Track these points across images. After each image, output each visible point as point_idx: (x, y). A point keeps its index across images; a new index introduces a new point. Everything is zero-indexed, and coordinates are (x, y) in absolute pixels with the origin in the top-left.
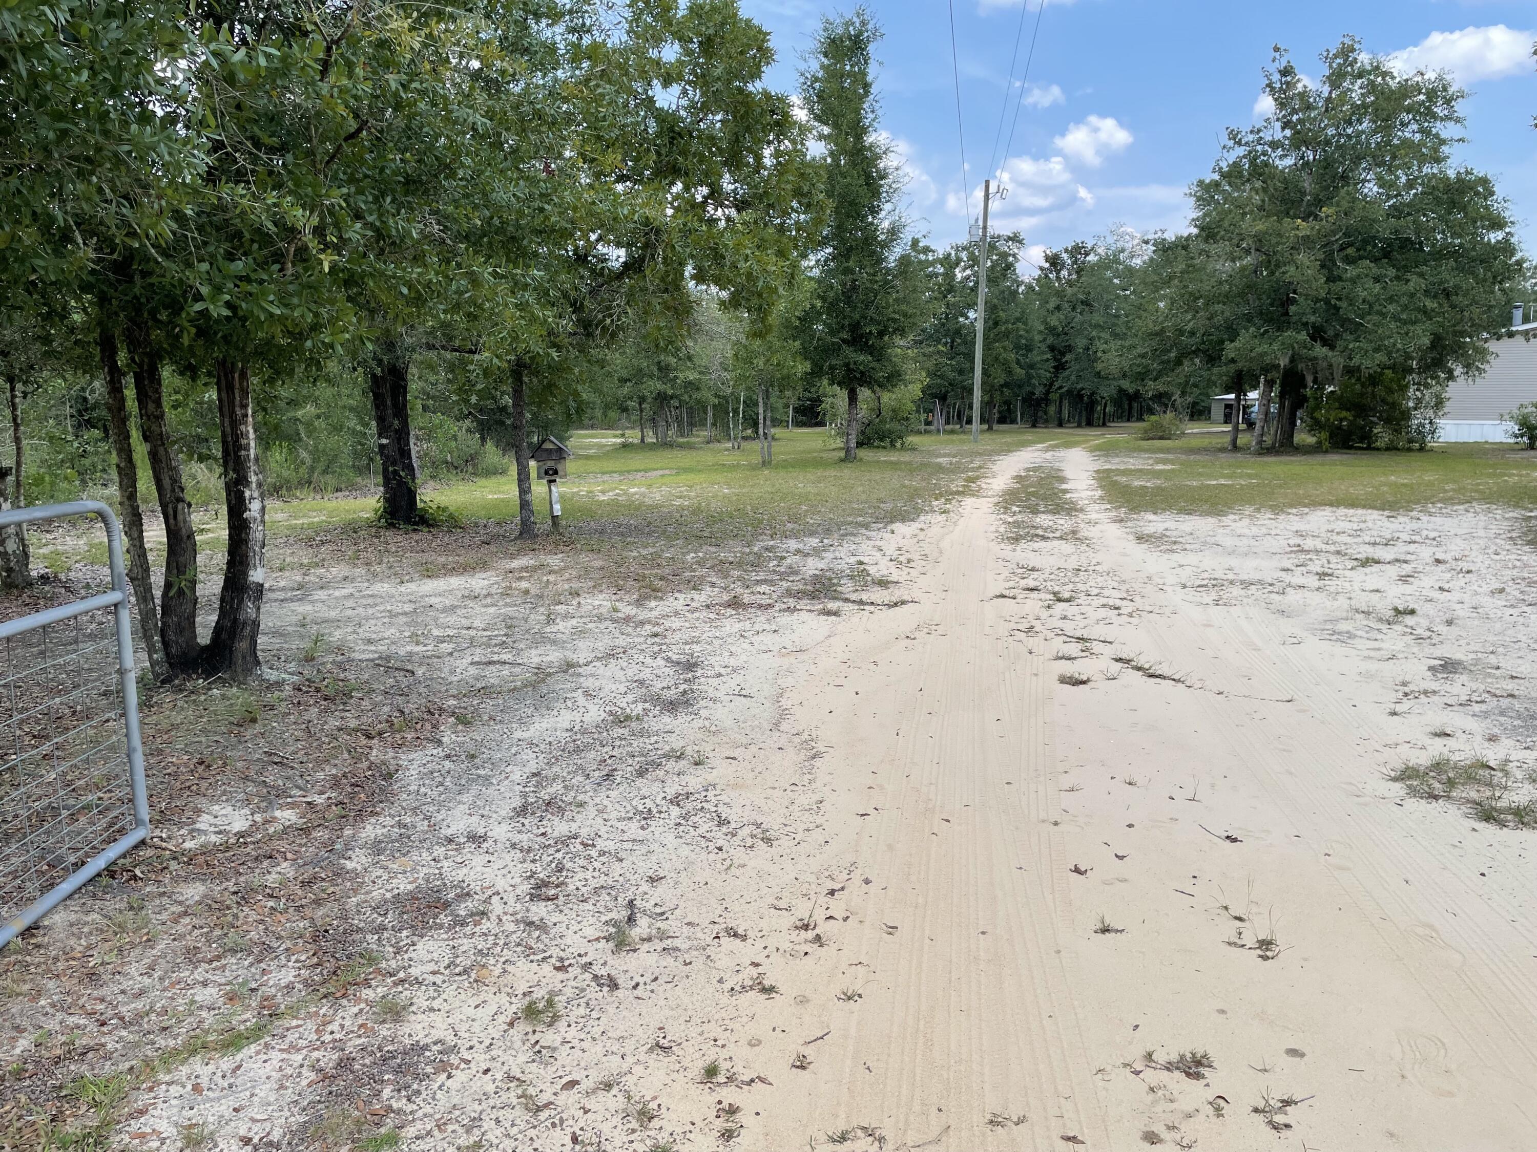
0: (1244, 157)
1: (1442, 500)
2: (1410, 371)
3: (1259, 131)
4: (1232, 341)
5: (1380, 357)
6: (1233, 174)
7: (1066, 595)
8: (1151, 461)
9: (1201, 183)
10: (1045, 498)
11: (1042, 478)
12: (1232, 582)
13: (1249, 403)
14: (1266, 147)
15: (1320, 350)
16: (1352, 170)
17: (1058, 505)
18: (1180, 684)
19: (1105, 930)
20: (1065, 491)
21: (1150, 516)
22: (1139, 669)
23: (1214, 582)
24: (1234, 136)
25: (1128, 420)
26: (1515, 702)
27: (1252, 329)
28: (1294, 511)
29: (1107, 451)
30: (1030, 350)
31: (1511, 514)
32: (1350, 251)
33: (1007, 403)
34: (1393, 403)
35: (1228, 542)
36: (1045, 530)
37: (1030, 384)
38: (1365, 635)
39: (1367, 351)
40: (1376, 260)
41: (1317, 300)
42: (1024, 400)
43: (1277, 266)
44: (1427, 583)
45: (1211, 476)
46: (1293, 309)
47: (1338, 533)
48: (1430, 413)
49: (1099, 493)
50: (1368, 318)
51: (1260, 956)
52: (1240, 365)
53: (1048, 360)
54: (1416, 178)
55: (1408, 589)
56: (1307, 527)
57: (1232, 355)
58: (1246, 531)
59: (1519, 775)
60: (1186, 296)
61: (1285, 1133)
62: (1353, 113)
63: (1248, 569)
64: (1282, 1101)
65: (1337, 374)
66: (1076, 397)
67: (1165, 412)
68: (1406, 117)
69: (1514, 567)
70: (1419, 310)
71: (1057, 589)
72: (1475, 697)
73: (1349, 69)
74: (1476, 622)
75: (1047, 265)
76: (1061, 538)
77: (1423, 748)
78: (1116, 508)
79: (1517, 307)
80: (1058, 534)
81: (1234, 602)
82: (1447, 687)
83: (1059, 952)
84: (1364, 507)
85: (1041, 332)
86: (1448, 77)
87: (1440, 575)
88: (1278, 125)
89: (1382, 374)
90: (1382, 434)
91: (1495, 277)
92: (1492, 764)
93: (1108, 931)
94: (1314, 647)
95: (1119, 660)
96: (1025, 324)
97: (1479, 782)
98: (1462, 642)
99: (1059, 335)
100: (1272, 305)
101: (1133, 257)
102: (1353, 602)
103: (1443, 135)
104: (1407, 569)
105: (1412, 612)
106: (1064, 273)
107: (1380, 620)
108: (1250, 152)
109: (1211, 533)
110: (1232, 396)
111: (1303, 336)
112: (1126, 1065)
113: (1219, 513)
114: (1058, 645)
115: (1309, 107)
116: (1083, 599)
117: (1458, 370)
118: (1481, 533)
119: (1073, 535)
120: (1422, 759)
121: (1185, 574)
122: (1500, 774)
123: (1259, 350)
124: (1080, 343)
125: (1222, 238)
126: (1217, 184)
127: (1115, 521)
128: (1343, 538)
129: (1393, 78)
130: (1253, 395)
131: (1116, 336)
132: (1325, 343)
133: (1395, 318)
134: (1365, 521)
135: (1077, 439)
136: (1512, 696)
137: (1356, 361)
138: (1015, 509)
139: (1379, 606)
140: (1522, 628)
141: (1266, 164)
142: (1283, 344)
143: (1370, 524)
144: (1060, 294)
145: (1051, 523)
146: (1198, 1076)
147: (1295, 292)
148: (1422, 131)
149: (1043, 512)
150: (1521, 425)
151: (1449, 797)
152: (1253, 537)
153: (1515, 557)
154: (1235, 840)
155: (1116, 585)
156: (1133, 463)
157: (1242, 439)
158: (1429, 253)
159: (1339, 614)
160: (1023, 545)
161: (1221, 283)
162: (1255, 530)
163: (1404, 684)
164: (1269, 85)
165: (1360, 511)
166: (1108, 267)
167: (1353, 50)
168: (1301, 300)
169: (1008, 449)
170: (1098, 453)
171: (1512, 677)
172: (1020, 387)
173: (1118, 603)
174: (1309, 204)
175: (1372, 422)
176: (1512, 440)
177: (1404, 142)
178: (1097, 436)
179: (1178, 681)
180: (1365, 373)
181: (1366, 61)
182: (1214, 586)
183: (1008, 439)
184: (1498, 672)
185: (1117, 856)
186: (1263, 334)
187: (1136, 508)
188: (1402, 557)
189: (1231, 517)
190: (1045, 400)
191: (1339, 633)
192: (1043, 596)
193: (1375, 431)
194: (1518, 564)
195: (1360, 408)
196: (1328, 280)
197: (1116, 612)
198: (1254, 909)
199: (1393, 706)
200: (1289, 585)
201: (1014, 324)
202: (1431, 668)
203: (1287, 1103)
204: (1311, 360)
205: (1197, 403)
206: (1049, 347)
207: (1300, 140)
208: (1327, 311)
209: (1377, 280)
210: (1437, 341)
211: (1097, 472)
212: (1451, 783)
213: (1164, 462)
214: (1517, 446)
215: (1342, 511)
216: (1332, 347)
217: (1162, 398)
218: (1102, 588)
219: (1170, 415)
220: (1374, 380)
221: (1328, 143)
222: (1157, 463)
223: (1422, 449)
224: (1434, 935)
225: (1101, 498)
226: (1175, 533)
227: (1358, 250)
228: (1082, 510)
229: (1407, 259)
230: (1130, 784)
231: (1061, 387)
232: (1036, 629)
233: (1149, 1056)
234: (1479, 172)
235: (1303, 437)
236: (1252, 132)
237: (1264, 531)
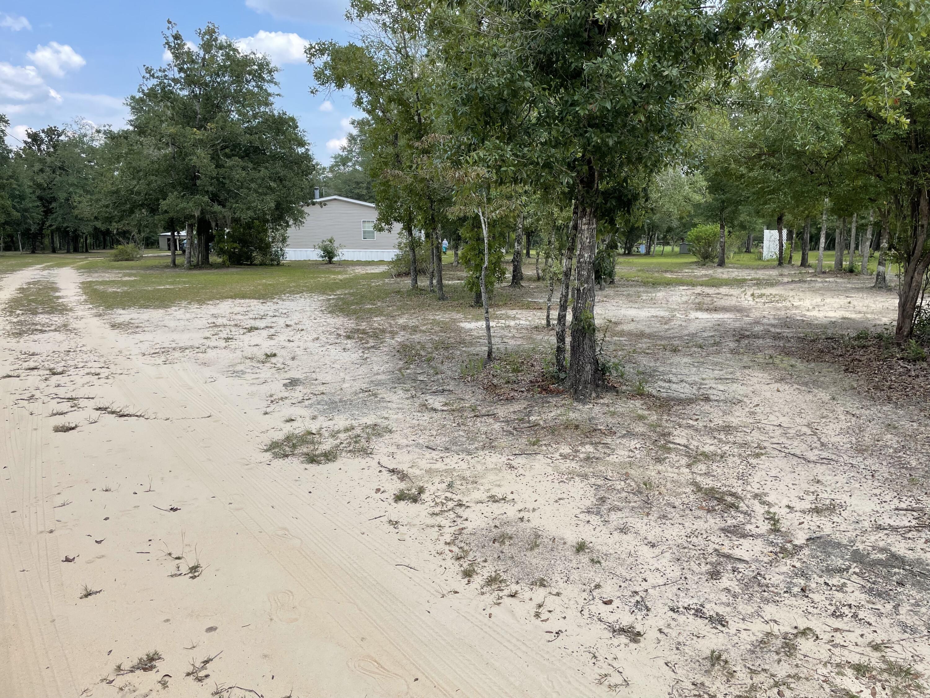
0: (157, 85)
1: (290, 292)
2: (268, 221)
3: (164, 71)
4: (164, 199)
5: (250, 213)
6: (152, 94)
7: (60, 370)
8: (120, 275)
9: (133, 98)
10: (42, 303)
11: (40, 289)
12: (174, 349)
13: (182, 238)
14: (170, 82)
15: (217, 208)
16: (222, 103)
17: (52, 307)
18: (141, 418)
19: (88, 595)
20: (58, 298)
21: (121, 311)
22: (113, 413)
23: (163, 350)
24: (149, 70)
25: (104, 248)
26: (324, 396)
27: (175, 193)
28: (211, 302)
29: (89, 269)
30: (24, 199)
31: (321, 298)
32: (227, 150)
33: (11, 236)
34: (261, 239)
35: (172, 324)
36: (43, 325)
37: (26, 223)
38: (251, 371)
39: (243, 210)
40: (242, 158)
41: (212, 178)
42: (23, 235)
43: (186, 155)
44: (281, 338)
45: (160, 284)
46: (198, 182)
47: (236, 314)
48: (280, 245)
49: (84, 297)
50: (241, 190)
51: (191, 577)
52: (171, 215)
53: (38, 206)
54: (258, 113)
55: (272, 342)
56: (219, 312)
57: (165, 208)
58: (183, 316)
59: (326, 434)
60: (131, 170)
61: (206, 681)
62: (219, 70)
63: (184, 339)
64: (203, 662)
65: (229, 222)
66: (64, 233)
67: (128, 243)
68: (249, 77)
69: (323, 326)
70: (266, 187)
71: (52, 366)
72: (306, 398)
73: (214, 43)
74: (306, 357)
75: (30, 140)
76: (55, 330)
77: (281, 430)
78: (96, 307)
79: (317, 189)
80: (53, 328)
81: (176, 361)
82: (292, 394)
83: (54, 621)
84: (249, 298)
85: (30, 186)
86: (269, 58)
87: (287, 333)
88: (176, 69)
89: (253, 222)
90: (257, 256)
91: (303, 172)
92: (314, 431)
93: (90, 594)
94: (223, 382)
95: (99, 409)
96: (17, 180)
97: (307, 443)
98: (300, 368)
99: (45, 189)
100: (186, 179)
101: (93, 140)
102: (243, 353)
103: (269, 91)
104: (272, 331)
105: (275, 355)
106: (44, 147)
107: (259, 361)
108: (160, 83)
109: (161, 319)
110: (169, 234)
111: (206, 198)
112: (102, 681)
113: (166, 307)
114: (54, 406)
115: (193, 62)
116: (72, 371)
117: (291, 222)
118: (308, 309)
119: (65, 328)
120: (279, 436)
121: (144, 347)
122: (318, 436)
123: (182, 206)
124: (62, 196)
125: (150, 134)
126: (141, 100)
127: (96, 316)
128: (240, 317)
129: (239, 53)
130: (183, 233)
131: (87, 192)
132: (220, 203)
133: (256, 191)
134: (250, 306)
135: (67, 261)
136: (323, 393)
137: (237, 215)
138: (18, 312)
139: (258, 354)
140: (327, 357)
141: (172, 92)
142: (195, 203)
143: (253, 308)
144: (42, 161)
145: (47, 321)
146: (152, 668)
147: (198, 172)
148: (258, 86)
149: (41, 313)
150: (324, 251)
151: (293, 454)
152: (187, 320)
153: (323, 320)
154: (176, 510)
155: (96, 359)
156: (108, 276)
157: (179, 260)
158: (269, 156)
159: (237, 361)
160: (25, 337)
161: (153, 163)
162: (188, 316)
163: (271, 396)
164: (167, 43)
165: (247, 301)
166: (76, 146)
167: (215, 32)
168: (203, 177)
169: (12, 270)
170: (82, 270)
171: (323, 384)
172: (18, 225)
173: (98, 371)
174: (200, 120)
175: (251, 250)
176: (321, 259)
177: (249, 91)
178: (82, 259)
179: (140, 416)
180: (243, 222)
181: (224, 41)
182: (163, 352)
183: (13, 261)
184: (316, 382)
185: (96, 542)
186: (183, 196)
187: (110, 307)
188: (269, 325)
189: (174, 308)
190: (40, 234)
191: (237, 372)
192: (41, 372)
193: (254, 255)
194: (325, 324)
195: (244, 241)
196: (217, 167)
197: (97, 377)
198: (187, 549)
199: (265, 409)
200: (209, 347)
201: (7, 179)
202: (285, 385)
203: (206, 662)
204: (213, 213)
205: (150, 238)
206: (38, 197)
207: (190, 81)
208: (219, 185)
209: (244, 169)
210: (278, 206)
211: (82, 283)
212: (294, 446)
213: (130, 275)
214: (324, 262)
215: (238, 301)
216: (224, 206)
217: (125, 235)
218: (86, 362)
219: (132, 245)
220: (249, 226)
221: (207, 85)
222: (125, 276)
223: (278, 264)
224: (287, 533)
225: (86, 301)
226: (137, 321)
227: (232, 150)
228: (71, 310)
229: (258, 158)
230: (106, 490)
231: (51, 226)
232: (36, 397)
233: (119, 668)
234: (290, 114)
235: (214, 258)
236: (160, 70)
237: (194, 315)
